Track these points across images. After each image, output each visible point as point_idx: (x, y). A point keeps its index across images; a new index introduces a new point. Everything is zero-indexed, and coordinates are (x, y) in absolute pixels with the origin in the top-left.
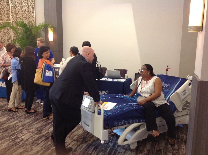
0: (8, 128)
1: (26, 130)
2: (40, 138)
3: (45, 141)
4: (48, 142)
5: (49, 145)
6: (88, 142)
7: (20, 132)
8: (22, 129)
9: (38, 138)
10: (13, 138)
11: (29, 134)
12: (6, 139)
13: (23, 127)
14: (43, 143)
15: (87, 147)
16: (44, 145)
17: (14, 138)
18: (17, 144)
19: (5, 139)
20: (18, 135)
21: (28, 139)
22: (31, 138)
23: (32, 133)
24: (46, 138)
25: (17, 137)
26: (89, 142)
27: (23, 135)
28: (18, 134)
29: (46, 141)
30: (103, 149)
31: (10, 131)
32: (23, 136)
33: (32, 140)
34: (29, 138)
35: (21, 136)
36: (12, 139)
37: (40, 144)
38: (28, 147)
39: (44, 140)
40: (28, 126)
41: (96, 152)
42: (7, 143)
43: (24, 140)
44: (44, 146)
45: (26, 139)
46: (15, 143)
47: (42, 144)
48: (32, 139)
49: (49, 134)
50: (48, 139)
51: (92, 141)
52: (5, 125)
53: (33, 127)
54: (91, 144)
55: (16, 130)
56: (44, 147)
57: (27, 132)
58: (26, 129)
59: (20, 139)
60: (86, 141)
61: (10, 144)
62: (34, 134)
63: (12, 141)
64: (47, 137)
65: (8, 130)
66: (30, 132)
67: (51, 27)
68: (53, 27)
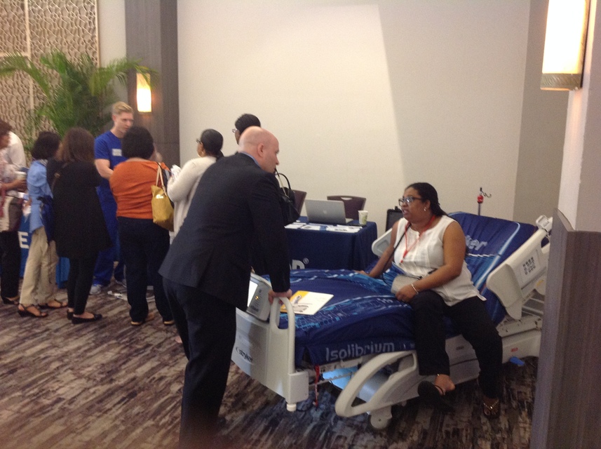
0: (19, 366)
1: (70, 371)
2: (110, 394)
3: (125, 403)
4: (133, 407)
5: (138, 414)
6: (251, 408)
7: (53, 376)
8: (58, 368)
9: (104, 393)
10: (32, 392)
11: (78, 382)
12: (13, 395)
13: (62, 361)
14: (120, 408)
15: (246, 422)
16: (121, 414)
17: (34, 395)
18: (43, 410)
19: (8, 395)
20: (48, 385)
21: (75, 397)
22: (84, 395)
23: (89, 378)
24: (128, 395)
25: (43, 390)
26: (253, 407)
27: (61, 385)
28: (47, 381)
29: (128, 403)
30: (293, 426)
31: (25, 372)
32: (60, 387)
33: (88, 400)
34: (78, 395)
35: (57, 387)
36: (29, 396)
37: (112, 411)
38: (76, 419)
39: (123, 399)
40: (76, 360)
41: (272, 436)
42: (15, 407)
43: (64, 399)
44: (122, 418)
45: (69, 398)
46: (37, 407)
47: (118, 411)
48: (87, 398)
49: (136, 384)
50: (132, 397)
51: (262, 404)
52: (9, 357)
53: (91, 363)
54: (257, 414)
55: (41, 370)
56: (123, 421)
57: (72, 377)
58: (70, 369)
59: (53, 397)
60: (244, 405)
61: (23, 410)
62: (95, 383)
63: (28, 404)
64: (131, 391)
65: (19, 371)
66: (80, 377)
67: (143, 72)
68: (151, 72)
